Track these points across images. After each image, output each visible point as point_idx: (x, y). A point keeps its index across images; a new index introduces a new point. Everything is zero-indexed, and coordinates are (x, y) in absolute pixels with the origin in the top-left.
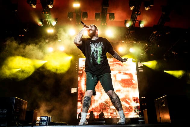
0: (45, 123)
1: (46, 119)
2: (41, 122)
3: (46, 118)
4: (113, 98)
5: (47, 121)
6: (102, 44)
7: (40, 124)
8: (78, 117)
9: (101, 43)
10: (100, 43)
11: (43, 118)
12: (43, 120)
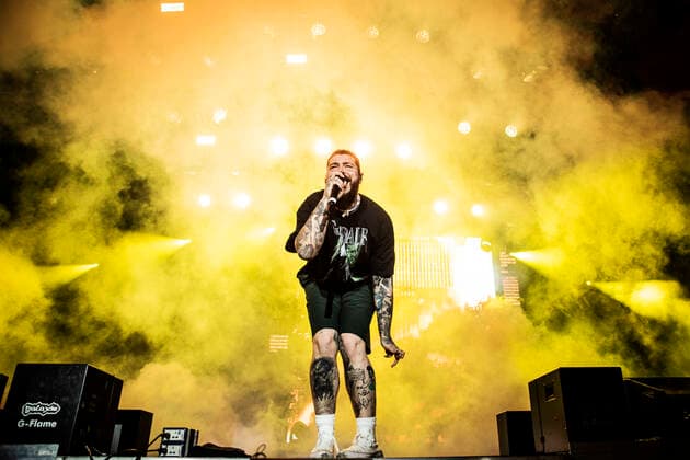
0: (178, 448)
1: (180, 438)
2: (164, 447)
3: (183, 432)
4: (351, 368)
5: (184, 443)
6: (364, 237)
7: (162, 452)
8: (291, 437)
9: (360, 230)
10: (357, 229)
11: (172, 433)
12: (171, 439)
